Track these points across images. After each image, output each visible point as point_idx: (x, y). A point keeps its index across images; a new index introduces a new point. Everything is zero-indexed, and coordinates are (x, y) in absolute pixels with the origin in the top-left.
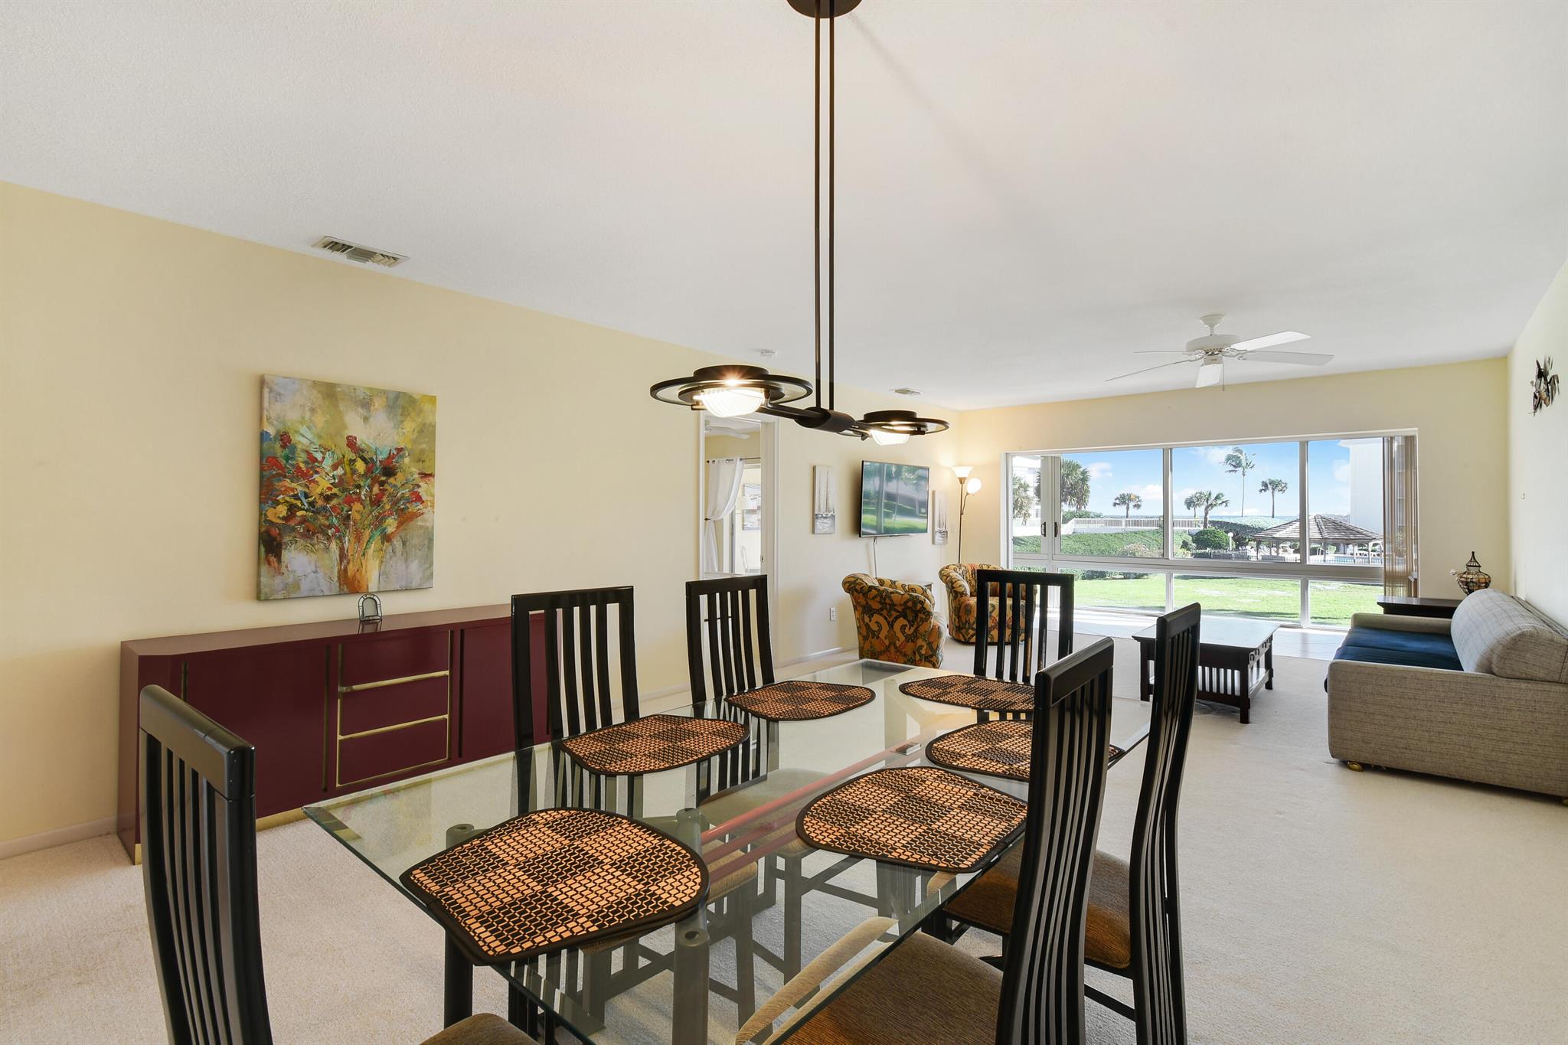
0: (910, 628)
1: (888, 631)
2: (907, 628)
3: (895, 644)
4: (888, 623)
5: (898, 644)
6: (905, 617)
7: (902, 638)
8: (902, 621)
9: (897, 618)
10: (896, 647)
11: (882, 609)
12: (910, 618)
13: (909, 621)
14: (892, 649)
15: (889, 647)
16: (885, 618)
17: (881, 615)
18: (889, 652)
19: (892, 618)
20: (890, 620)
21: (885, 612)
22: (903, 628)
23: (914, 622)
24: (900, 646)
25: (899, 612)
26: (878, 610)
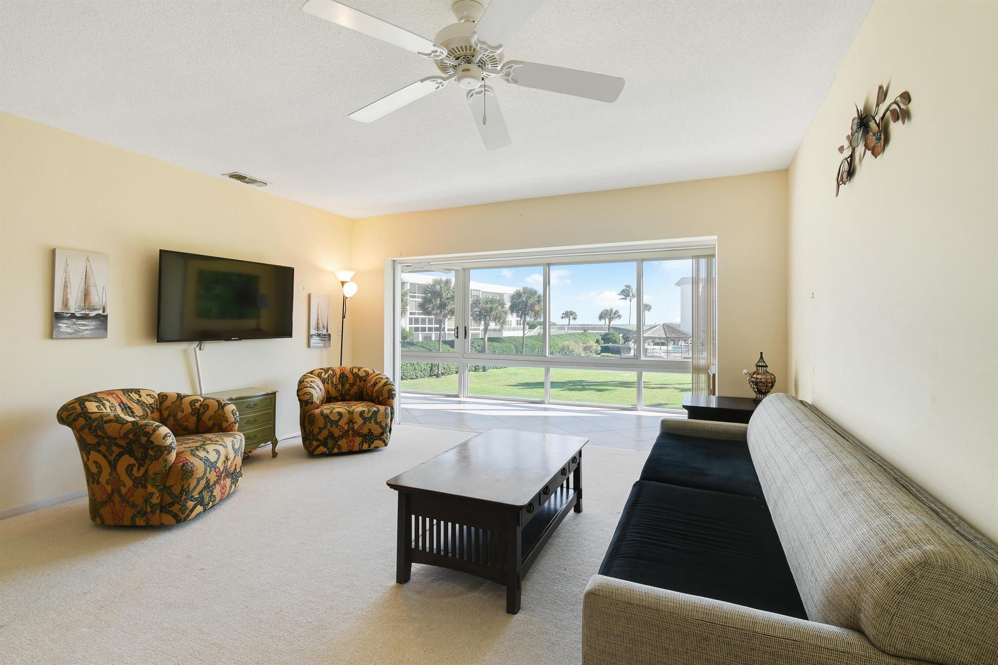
0: (139, 469)
1: (110, 474)
2: (135, 469)
3: (119, 492)
4: (109, 462)
5: (124, 490)
6: (131, 454)
7: (129, 483)
8: (127, 460)
9: (120, 455)
10: (121, 496)
11: (99, 444)
12: (139, 454)
13: (136, 459)
14: (116, 498)
15: (112, 495)
16: (105, 456)
17: (99, 451)
18: (112, 501)
19: (114, 455)
20: (112, 458)
21: (103, 448)
22: (129, 469)
23: (144, 460)
24: (126, 494)
25: (122, 447)
26: (94, 445)
